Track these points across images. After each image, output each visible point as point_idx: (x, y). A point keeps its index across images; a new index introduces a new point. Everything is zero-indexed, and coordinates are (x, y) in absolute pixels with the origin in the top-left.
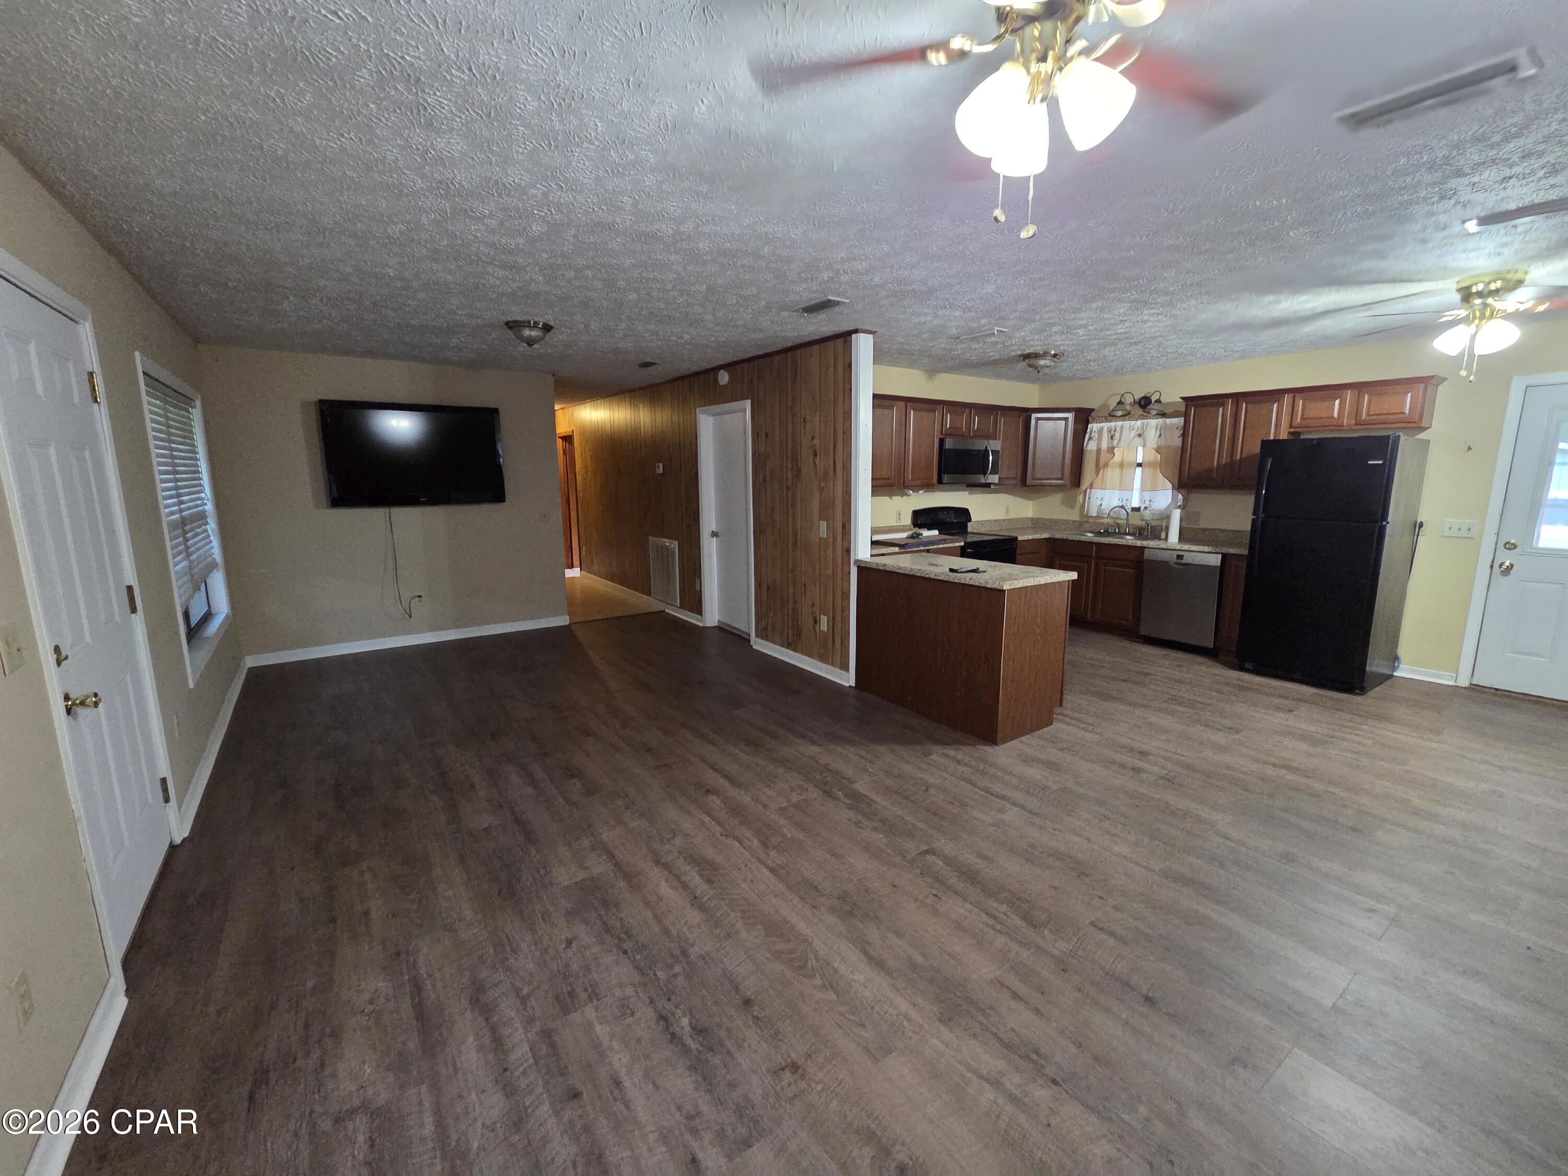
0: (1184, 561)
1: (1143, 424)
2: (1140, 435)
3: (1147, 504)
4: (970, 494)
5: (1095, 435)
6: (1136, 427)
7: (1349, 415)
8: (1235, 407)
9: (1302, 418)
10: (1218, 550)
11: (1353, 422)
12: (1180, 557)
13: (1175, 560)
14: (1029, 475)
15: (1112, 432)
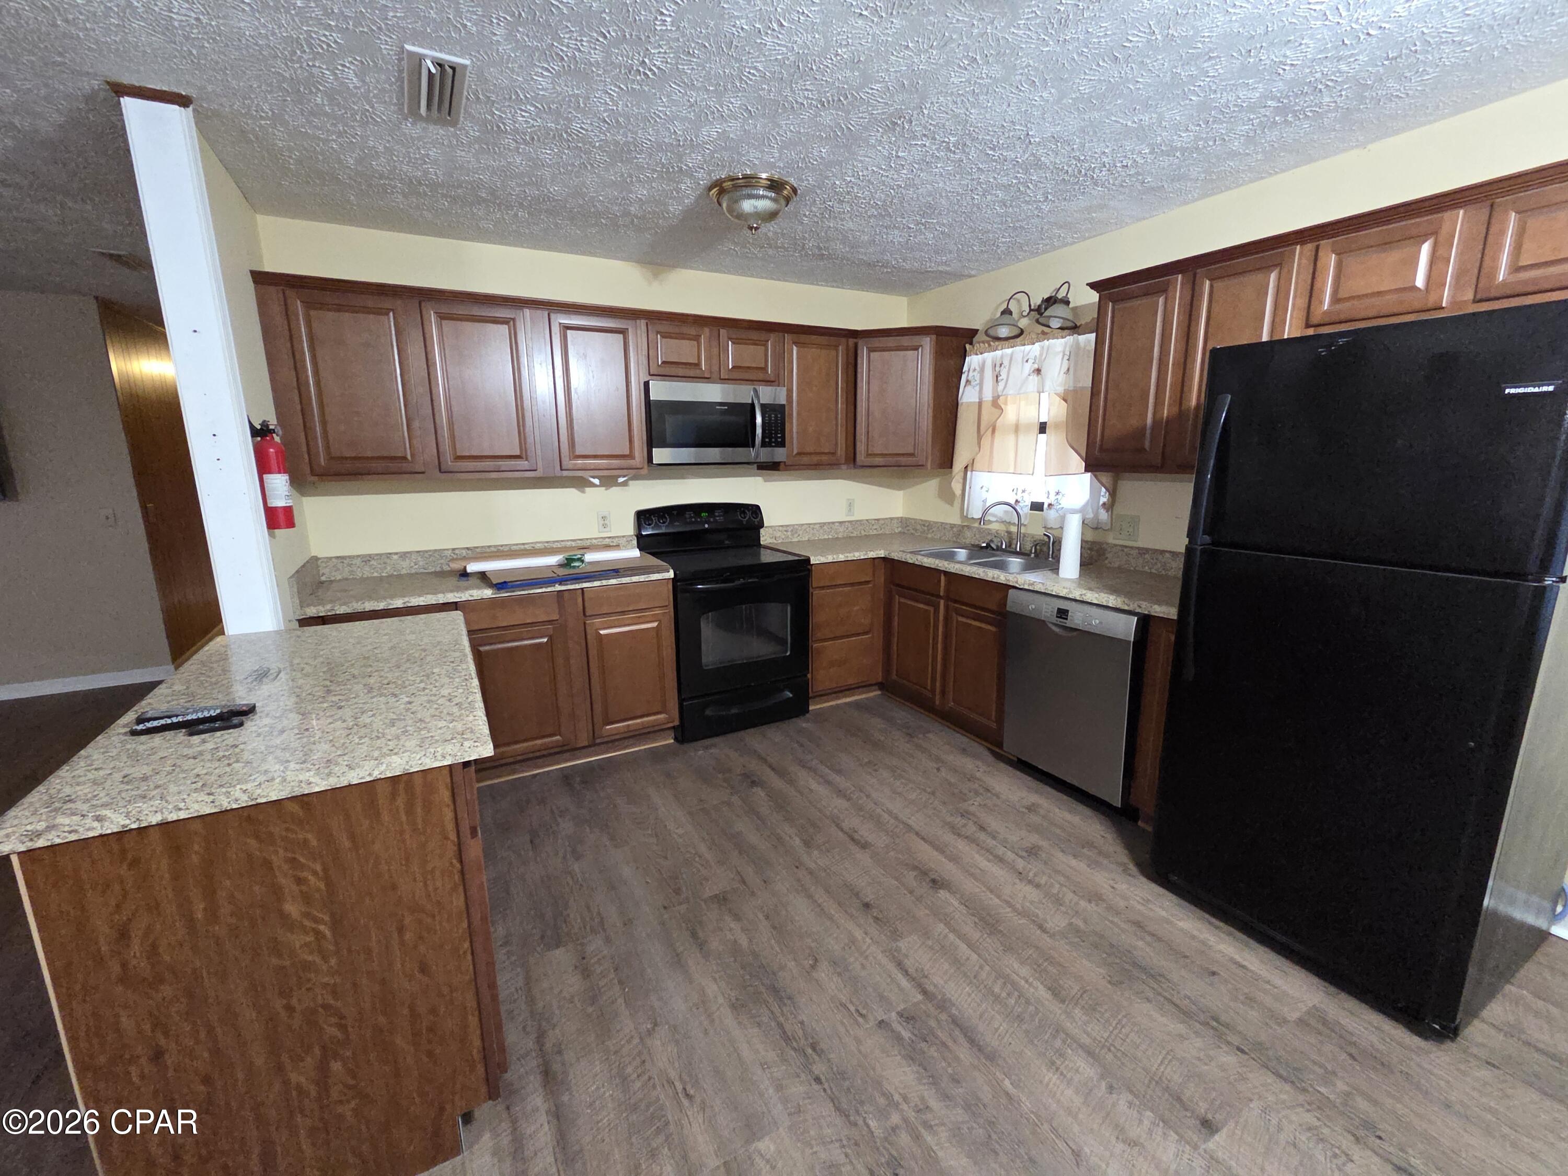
0: (1069, 623)
1: (1043, 348)
2: (1038, 371)
3: (1052, 499)
4: (765, 481)
5: (974, 376)
6: (1032, 356)
7: (1458, 277)
8: (1189, 286)
9: (1336, 300)
10: (1132, 606)
11: (1470, 295)
12: (1063, 613)
13: (1054, 619)
14: (861, 447)
15: (997, 369)
